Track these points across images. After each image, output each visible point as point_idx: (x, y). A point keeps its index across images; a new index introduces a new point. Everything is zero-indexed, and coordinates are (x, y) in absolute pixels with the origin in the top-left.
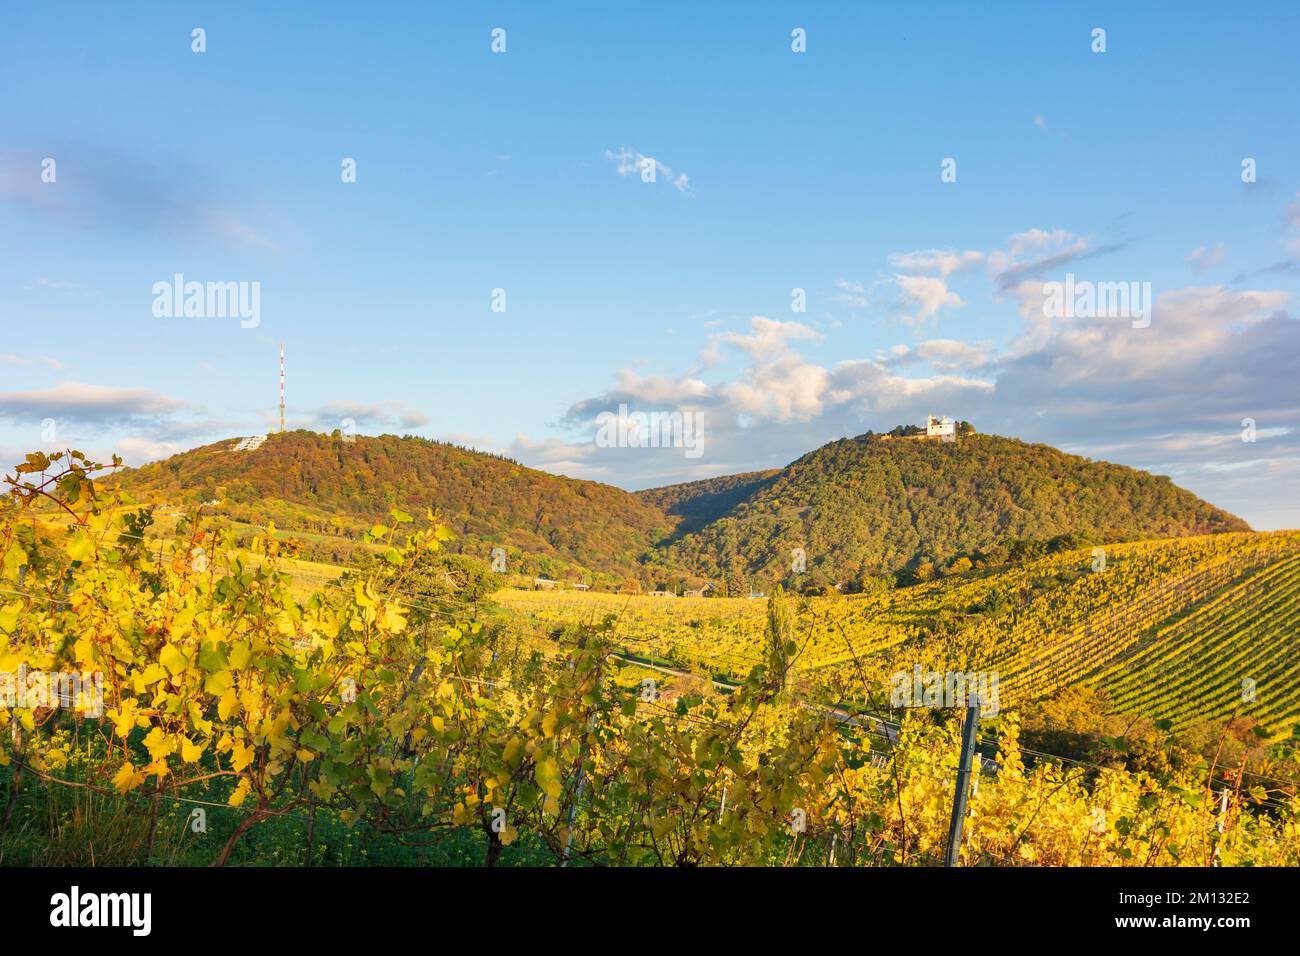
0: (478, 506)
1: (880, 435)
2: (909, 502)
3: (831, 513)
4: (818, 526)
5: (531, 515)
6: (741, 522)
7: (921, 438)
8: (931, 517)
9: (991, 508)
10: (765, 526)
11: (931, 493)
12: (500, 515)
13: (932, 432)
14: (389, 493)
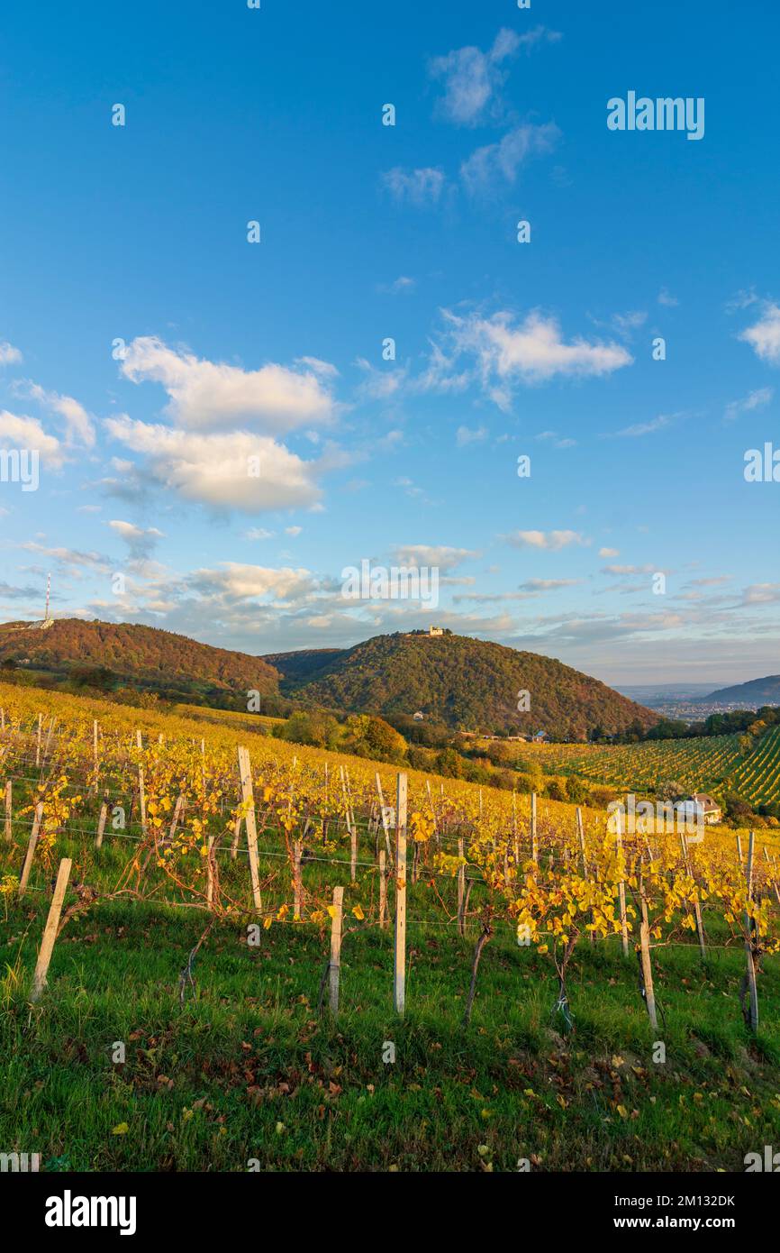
0: (186, 665)
1: (405, 634)
2: (435, 668)
3: (395, 673)
4: (391, 681)
5: (216, 671)
6: (342, 677)
7: (427, 636)
8: (450, 677)
9: (481, 673)
10: (358, 680)
11: (446, 664)
12: (199, 670)
13: (433, 633)
14: (134, 656)
